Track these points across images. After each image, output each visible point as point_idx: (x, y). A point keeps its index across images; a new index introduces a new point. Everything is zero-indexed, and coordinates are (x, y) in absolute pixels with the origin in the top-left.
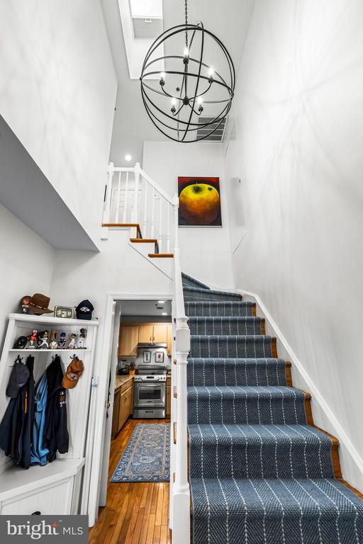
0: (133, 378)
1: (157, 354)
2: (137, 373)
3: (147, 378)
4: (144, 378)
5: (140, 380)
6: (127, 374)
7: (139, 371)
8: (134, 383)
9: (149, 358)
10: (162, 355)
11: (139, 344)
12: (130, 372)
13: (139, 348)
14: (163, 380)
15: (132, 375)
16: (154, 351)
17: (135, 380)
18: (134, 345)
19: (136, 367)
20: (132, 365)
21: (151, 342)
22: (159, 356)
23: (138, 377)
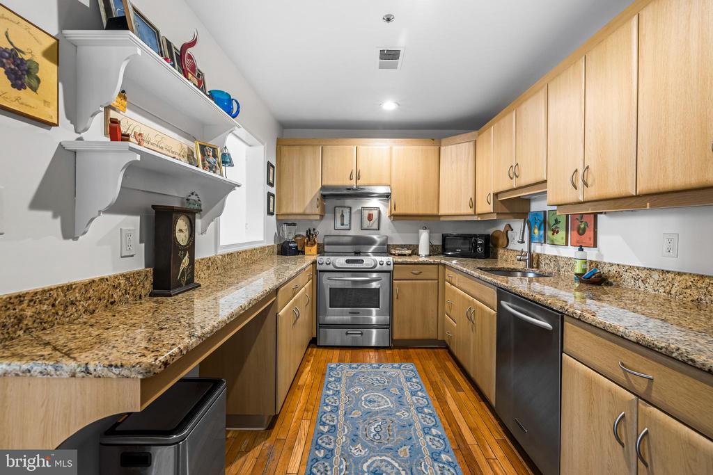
0: (314, 263)
1: (366, 213)
2: (321, 252)
3: (348, 261)
4: (340, 261)
5: (331, 267)
6: (299, 252)
7: (327, 248)
8: (317, 273)
9: (346, 221)
10: (375, 213)
11: (323, 188)
12: (307, 248)
13: (324, 196)
14: (385, 267)
15: (311, 254)
16: (357, 205)
17: (319, 267)
18: (312, 191)
19: (319, 240)
20: (310, 235)
21: (353, 182)
22: (370, 217)
23: (325, 259)
